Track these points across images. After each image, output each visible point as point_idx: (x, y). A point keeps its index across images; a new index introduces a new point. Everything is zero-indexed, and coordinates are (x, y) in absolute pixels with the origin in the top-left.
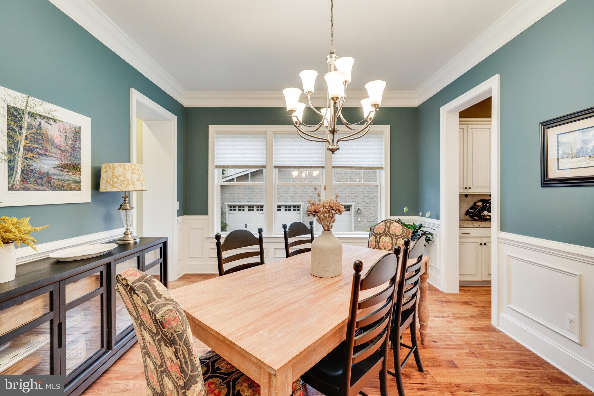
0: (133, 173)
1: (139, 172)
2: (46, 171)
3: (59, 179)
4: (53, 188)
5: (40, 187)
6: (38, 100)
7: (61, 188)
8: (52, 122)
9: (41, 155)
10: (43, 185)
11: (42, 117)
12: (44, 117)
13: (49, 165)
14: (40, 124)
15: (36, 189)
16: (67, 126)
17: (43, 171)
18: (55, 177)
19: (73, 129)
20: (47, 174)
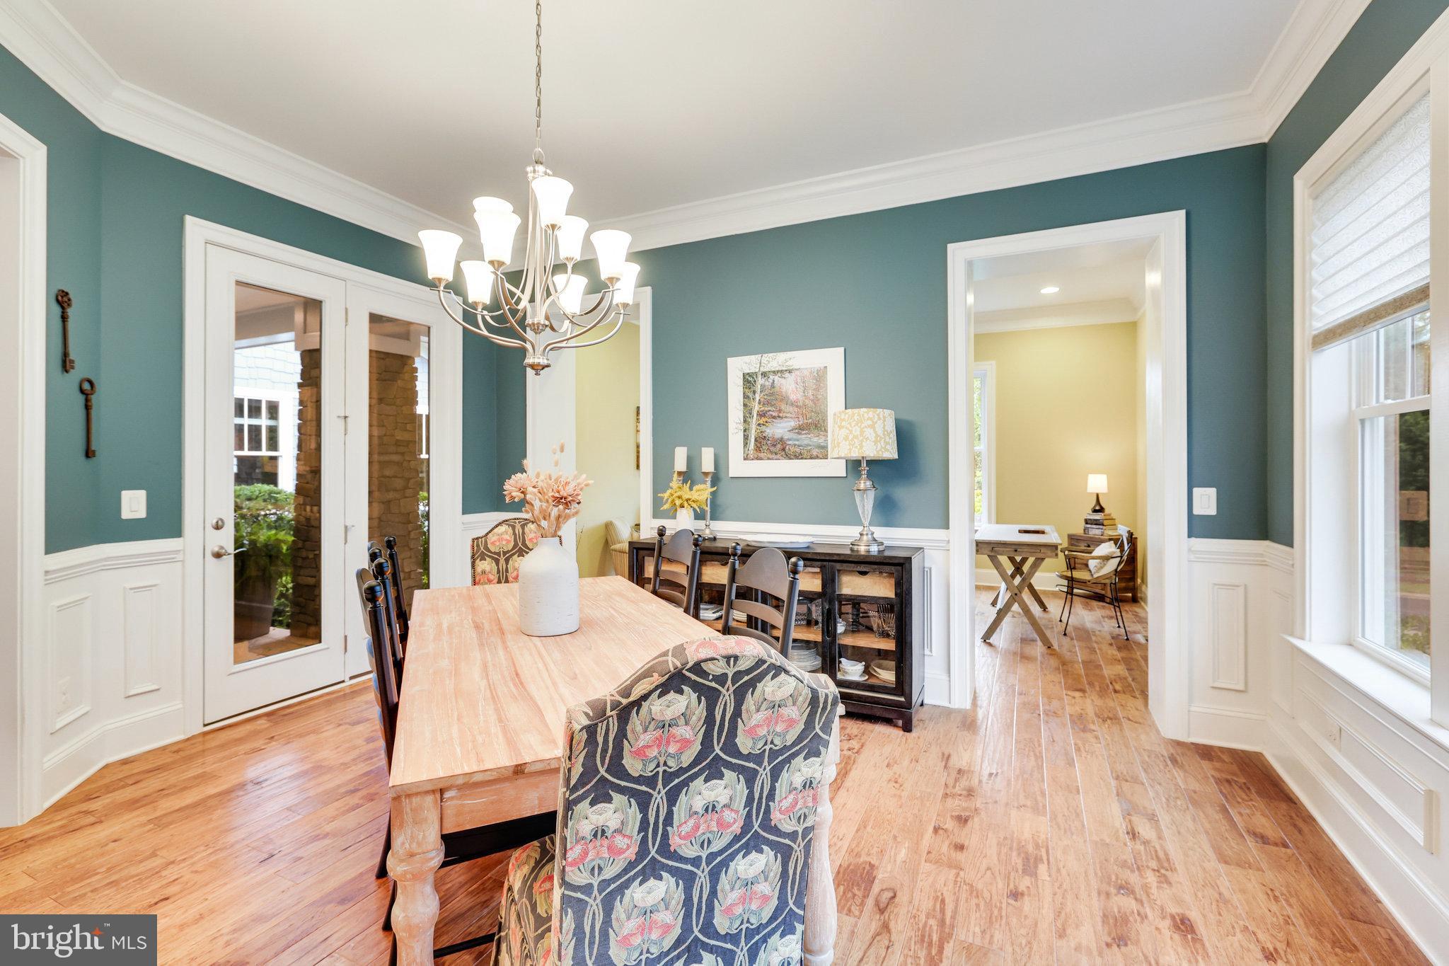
0: (841, 427)
1: (850, 424)
2: (779, 436)
3: (795, 445)
4: (788, 457)
5: (774, 456)
6: (771, 355)
7: (798, 456)
8: (787, 375)
9: (774, 417)
10: (776, 454)
11: (775, 373)
12: (778, 371)
13: (784, 428)
14: (774, 381)
15: (769, 459)
16: (806, 373)
17: (778, 436)
18: (790, 442)
19: (815, 374)
20: (781, 440)
